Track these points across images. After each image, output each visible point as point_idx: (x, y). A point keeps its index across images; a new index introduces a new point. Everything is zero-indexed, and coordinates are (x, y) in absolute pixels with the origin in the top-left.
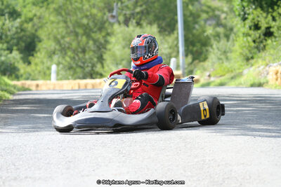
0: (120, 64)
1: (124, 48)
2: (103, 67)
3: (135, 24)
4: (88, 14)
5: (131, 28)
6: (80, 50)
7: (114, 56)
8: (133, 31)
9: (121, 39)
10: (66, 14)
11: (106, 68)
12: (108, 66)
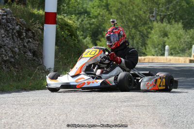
0: (157, 47)
1: (160, 37)
2: (146, 49)
3: (167, 22)
4: (137, 14)
5: (165, 24)
6: (130, 37)
7: (153, 42)
8: (166, 26)
9: (158, 31)
10: (122, 14)
11: (148, 50)
12: (149, 48)
